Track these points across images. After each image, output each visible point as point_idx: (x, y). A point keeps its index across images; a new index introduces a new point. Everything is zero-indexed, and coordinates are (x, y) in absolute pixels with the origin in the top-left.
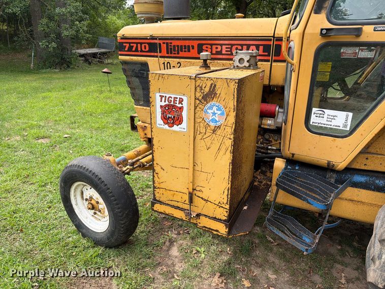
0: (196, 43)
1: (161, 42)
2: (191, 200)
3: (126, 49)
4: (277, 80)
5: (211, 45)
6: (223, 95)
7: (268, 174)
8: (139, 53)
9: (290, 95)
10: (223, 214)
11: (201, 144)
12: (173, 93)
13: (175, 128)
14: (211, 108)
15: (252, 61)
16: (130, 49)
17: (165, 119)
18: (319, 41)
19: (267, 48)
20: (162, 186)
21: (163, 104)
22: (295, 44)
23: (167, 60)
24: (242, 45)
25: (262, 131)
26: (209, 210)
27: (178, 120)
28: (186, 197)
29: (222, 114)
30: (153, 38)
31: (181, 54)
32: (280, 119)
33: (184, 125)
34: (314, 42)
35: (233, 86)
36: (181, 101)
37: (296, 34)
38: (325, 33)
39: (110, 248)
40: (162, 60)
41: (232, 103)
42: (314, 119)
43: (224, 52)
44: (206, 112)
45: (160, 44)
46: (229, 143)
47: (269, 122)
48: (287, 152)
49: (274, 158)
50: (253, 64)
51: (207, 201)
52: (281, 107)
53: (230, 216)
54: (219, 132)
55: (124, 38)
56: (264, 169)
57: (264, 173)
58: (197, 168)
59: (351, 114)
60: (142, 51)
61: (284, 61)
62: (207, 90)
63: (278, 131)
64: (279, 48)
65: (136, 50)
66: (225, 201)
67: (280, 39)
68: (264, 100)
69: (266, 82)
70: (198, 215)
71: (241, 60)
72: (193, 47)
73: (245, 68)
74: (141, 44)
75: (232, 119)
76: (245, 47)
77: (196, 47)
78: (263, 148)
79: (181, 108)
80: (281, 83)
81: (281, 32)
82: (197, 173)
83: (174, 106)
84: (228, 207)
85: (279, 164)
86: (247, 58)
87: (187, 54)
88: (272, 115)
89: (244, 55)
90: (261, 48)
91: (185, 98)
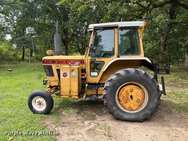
0: (65, 61)
1: (56, 61)
2: (70, 93)
3: (45, 62)
4: (84, 68)
5: (69, 61)
6: (75, 70)
7: (85, 90)
8: (49, 63)
9: (87, 70)
10: (77, 94)
11: (72, 80)
12: (65, 71)
13: (66, 77)
14: (73, 73)
15: (79, 64)
16: (46, 62)
17: (63, 76)
18: (90, 61)
19: (81, 62)
20: (63, 91)
21: (63, 73)
22: (86, 61)
23: (57, 65)
24: (76, 61)
25: (82, 79)
26: (74, 94)
27: (67, 76)
28: (69, 92)
29: (76, 74)
30: (53, 60)
31: (61, 63)
32: (86, 76)
33: (68, 77)
34: (89, 61)
35: (77, 69)
36: (67, 72)
37: (86, 59)
38: (91, 60)
39: (46, 114)
40: (56, 65)
41: (77, 72)
42: (92, 74)
43: (72, 62)
44: (72, 74)
45: (55, 61)
46: (77, 79)
47: (83, 77)
48: (88, 82)
49: (85, 84)
50: (79, 65)
51: (73, 92)
52: (85, 73)
53: (78, 94)
54: (75, 77)
55: (45, 60)
56: (84, 88)
57: (84, 89)
58: (71, 85)
59: (97, 73)
60: (50, 63)
61: (85, 64)
62: (72, 70)
63: (85, 79)
64: (83, 62)
65: (48, 62)
66: (77, 91)
67: (84, 60)
68: (82, 72)
69: (82, 68)
70: (72, 96)
71: (77, 64)
72: (64, 62)
73: (78, 66)
74: (50, 61)
75: (77, 74)
76: (76, 62)
77: (65, 62)
78: (83, 83)
79: (67, 73)
80: (85, 68)
81: (84, 58)
82: (71, 86)
83: (65, 73)
84: (78, 92)
85: (87, 85)
86: (78, 64)
87: (63, 63)
88: (84, 75)
89: (77, 63)
90: (80, 62)
91: (68, 71)
